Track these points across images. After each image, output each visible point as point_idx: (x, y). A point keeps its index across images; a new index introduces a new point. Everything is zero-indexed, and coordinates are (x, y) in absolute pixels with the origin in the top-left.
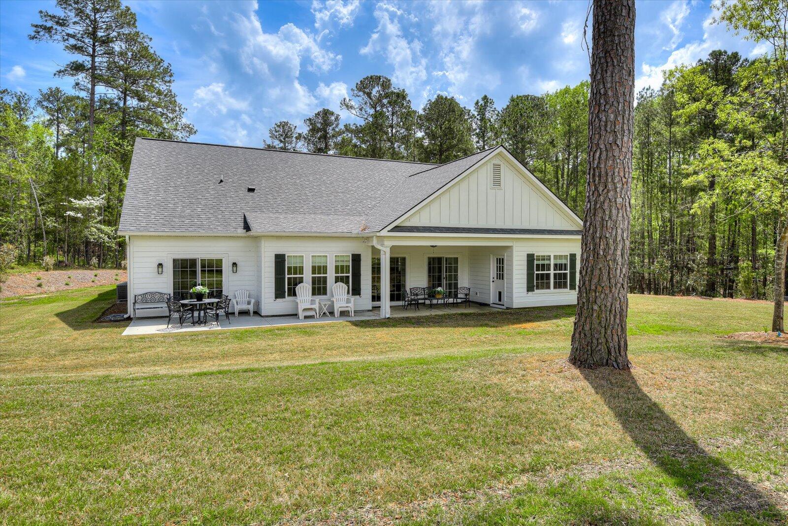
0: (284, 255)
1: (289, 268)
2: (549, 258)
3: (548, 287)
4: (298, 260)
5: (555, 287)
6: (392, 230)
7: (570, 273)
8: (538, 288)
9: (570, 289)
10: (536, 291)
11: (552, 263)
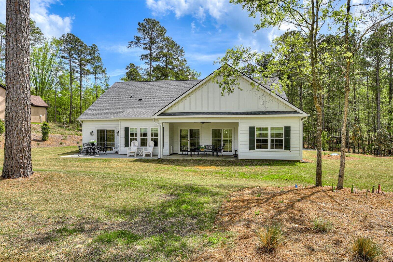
0: (128, 128)
1: (131, 134)
2: (267, 129)
3: (267, 148)
4: (134, 130)
5: (272, 148)
6: (160, 115)
7: (285, 139)
8: (258, 147)
9: (285, 150)
10: (256, 150)
11: (269, 132)
